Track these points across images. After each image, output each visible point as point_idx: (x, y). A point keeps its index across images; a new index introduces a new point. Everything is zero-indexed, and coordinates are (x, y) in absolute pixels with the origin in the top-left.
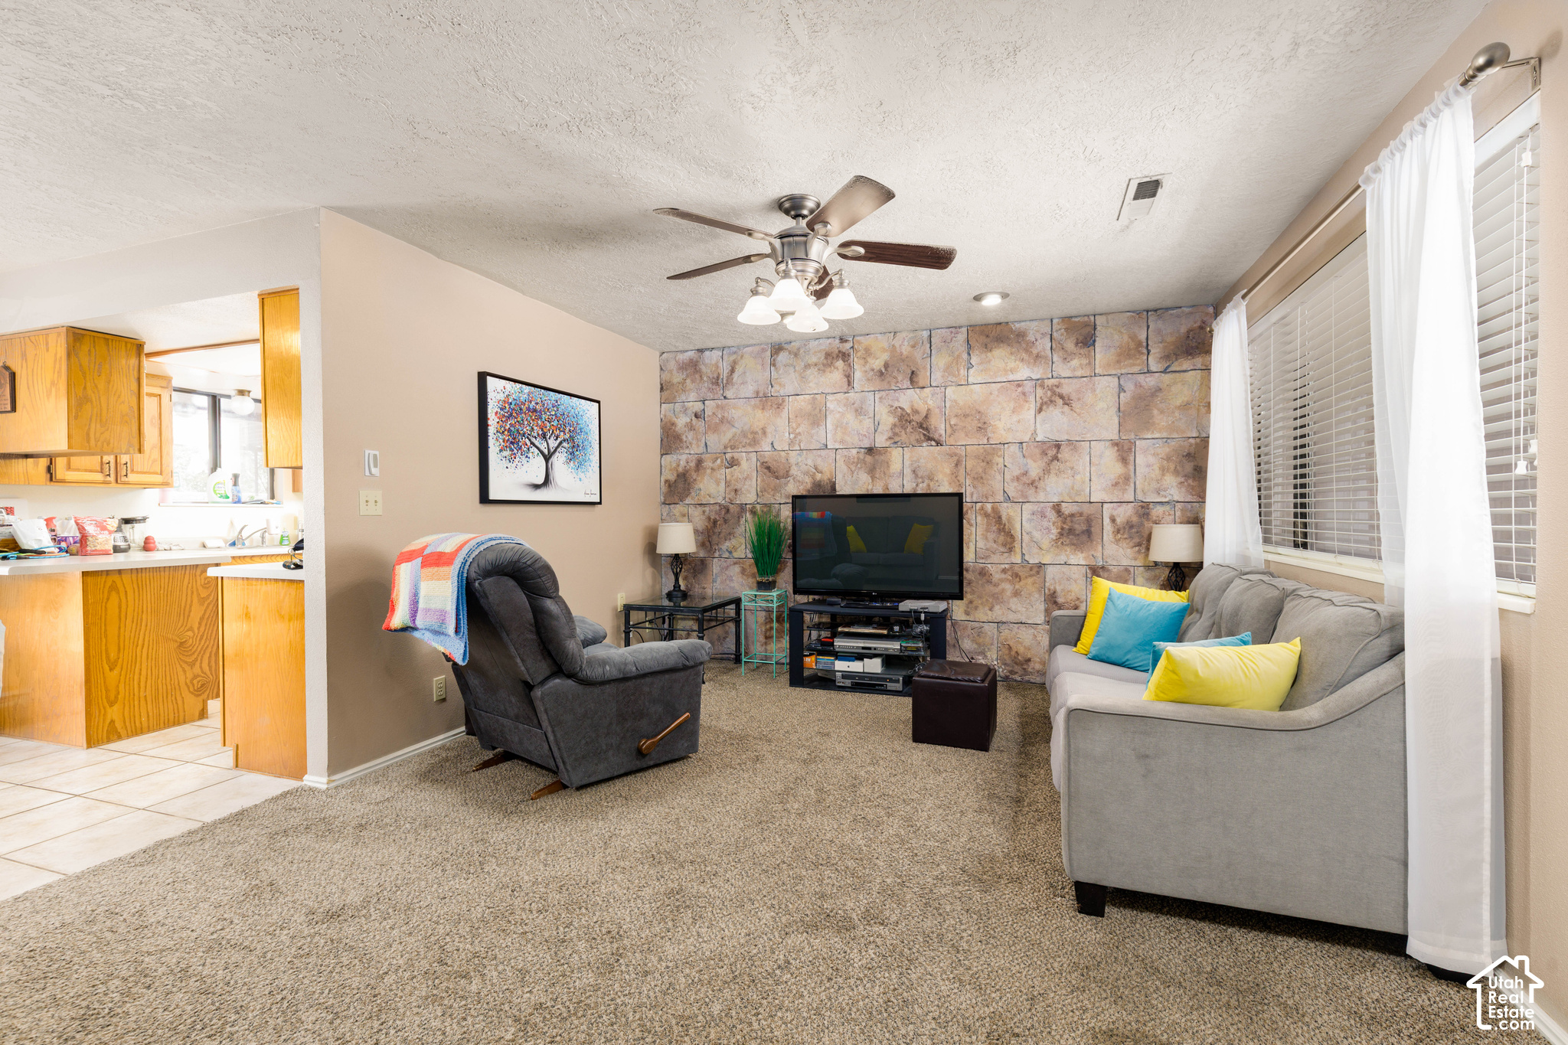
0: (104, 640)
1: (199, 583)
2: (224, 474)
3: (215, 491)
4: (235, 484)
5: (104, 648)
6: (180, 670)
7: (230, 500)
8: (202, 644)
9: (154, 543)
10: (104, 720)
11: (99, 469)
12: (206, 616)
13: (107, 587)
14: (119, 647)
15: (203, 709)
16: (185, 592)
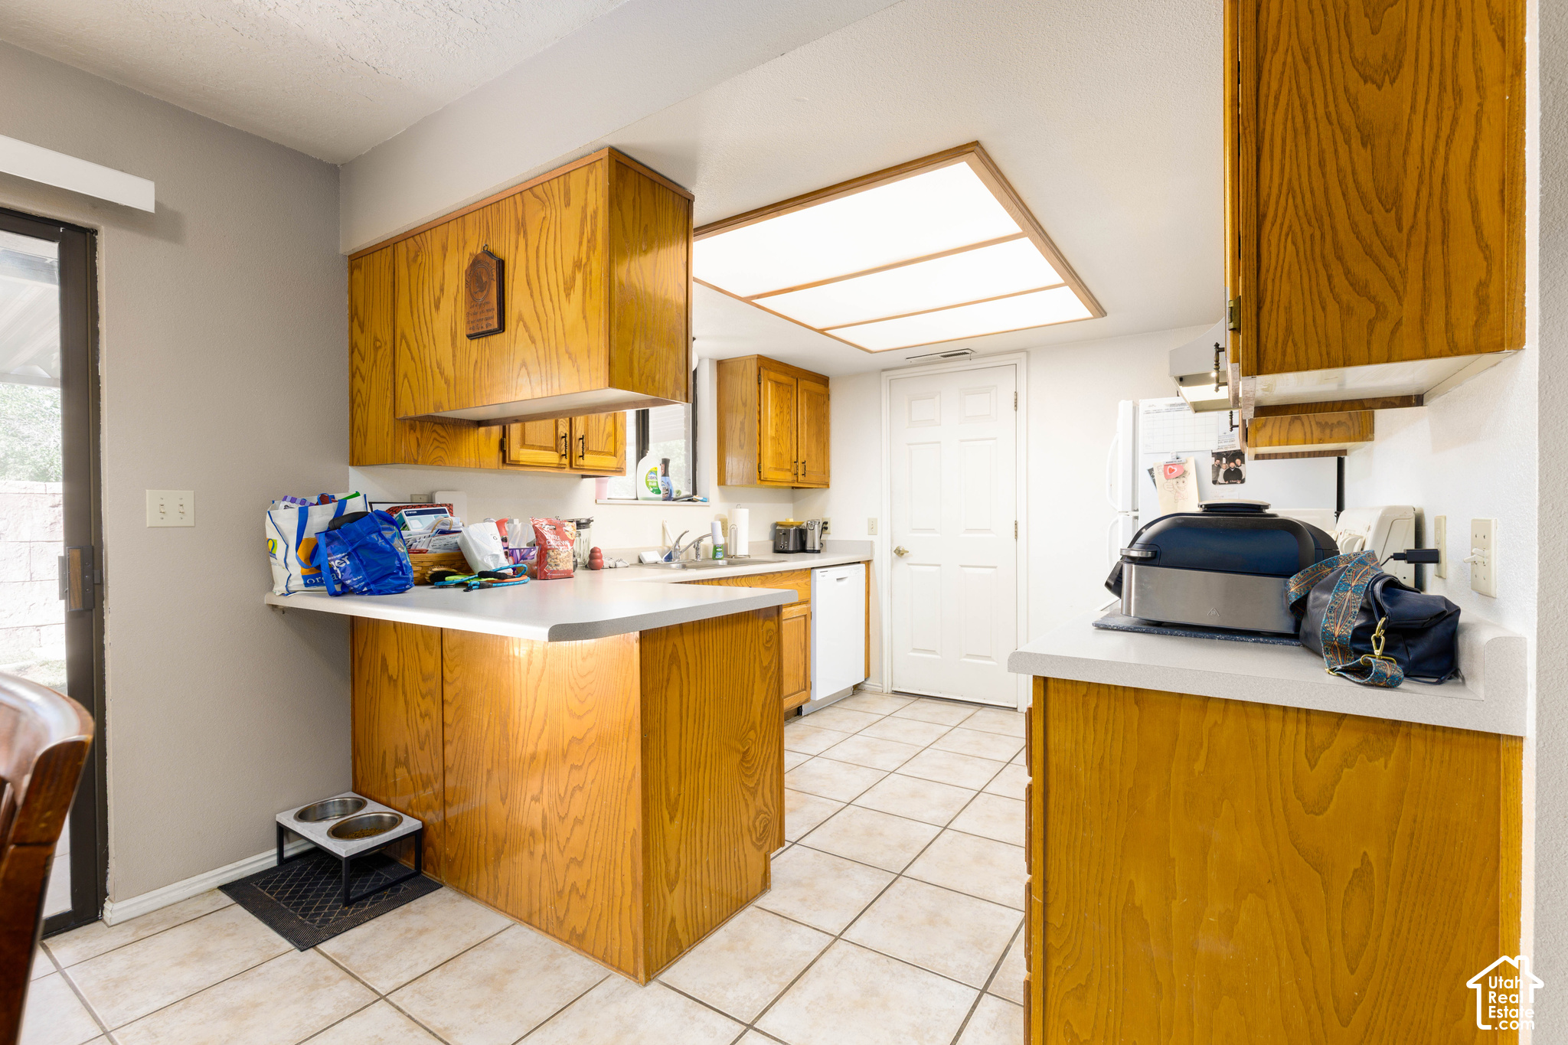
0: (663, 761)
1: (761, 642)
2: (652, 459)
3: (647, 483)
4: (665, 474)
5: (663, 777)
6: (742, 804)
7: (661, 496)
8: (764, 753)
9: (601, 558)
10: (664, 921)
11: (553, 445)
12: (768, 701)
13: (668, 656)
14: (680, 773)
15: (765, 872)
16: (747, 658)
